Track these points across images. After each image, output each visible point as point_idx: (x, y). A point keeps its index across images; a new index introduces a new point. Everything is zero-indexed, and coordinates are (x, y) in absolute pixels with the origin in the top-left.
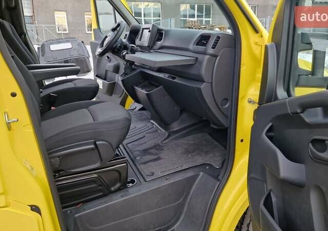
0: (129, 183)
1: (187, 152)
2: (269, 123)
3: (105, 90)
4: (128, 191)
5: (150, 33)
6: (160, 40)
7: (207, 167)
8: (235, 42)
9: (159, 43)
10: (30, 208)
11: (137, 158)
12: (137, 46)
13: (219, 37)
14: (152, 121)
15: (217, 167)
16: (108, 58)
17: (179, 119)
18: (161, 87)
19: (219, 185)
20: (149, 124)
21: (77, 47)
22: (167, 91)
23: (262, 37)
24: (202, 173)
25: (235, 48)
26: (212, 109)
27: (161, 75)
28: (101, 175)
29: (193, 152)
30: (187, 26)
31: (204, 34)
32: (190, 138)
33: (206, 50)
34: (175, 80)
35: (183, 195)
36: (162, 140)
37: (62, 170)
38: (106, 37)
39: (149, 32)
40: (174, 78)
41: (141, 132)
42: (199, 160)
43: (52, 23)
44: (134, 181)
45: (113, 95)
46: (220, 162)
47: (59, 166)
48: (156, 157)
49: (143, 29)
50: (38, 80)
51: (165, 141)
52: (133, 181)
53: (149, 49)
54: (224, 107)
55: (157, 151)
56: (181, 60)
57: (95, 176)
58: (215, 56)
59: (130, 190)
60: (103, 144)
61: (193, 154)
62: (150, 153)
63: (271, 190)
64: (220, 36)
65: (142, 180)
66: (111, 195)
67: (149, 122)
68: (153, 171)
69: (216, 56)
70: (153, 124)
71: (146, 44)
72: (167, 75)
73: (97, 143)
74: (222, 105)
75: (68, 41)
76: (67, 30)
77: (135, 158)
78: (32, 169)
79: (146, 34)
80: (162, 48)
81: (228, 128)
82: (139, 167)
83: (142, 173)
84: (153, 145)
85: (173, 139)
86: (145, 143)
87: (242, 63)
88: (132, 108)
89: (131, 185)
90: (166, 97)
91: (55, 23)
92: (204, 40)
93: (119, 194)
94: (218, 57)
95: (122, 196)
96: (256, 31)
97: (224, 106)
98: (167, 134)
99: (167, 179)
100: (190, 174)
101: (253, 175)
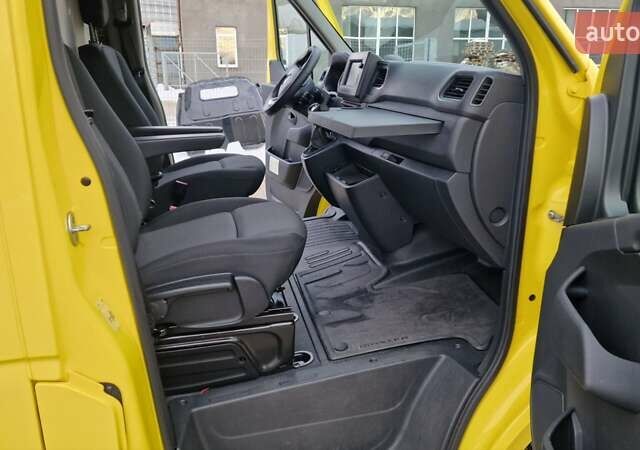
0: (298, 359)
1: (421, 310)
2: (578, 268)
3: (284, 177)
4: (293, 375)
5: (361, 70)
6: (379, 83)
7: (458, 346)
8: (524, 90)
9: (378, 91)
10: (102, 387)
11: (321, 313)
12: (340, 95)
13: (489, 81)
14: (360, 243)
15: (479, 348)
16: (292, 116)
17: (411, 242)
18: (377, 176)
19: (477, 384)
20: (354, 249)
21: (246, 94)
22: (387, 185)
23: (586, 80)
24: (443, 357)
25: (525, 102)
26: (469, 228)
27: (376, 154)
28: (243, 340)
29: (434, 311)
30: (467, 52)
31: (461, 72)
32: (431, 282)
33: (461, 105)
34: (400, 165)
35: (402, 396)
36: (373, 281)
37: (172, 324)
38: (285, 77)
39: (361, 67)
40: (399, 161)
41: (336, 262)
42: (444, 330)
43: (209, 50)
44: (309, 357)
45: (297, 188)
46: (487, 337)
47: (166, 316)
48: (357, 314)
49: (352, 62)
50: (149, 155)
51: (379, 285)
52: (305, 357)
53: (358, 101)
54: (496, 225)
55: (359, 304)
56: (417, 125)
57: (233, 339)
58: (479, 119)
59: (298, 374)
60: (249, 282)
61: (432, 315)
62: (347, 305)
63: (573, 411)
64: (491, 77)
65: (323, 356)
66: (261, 379)
67: (355, 243)
68: (347, 341)
69: (482, 120)
70: (361, 249)
71: (353, 92)
72: (387, 154)
73: (236, 278)
74: (491, 221)
75: (232, 83)
76: (236, 62)
77: (317, 313)
78: (112, 317)
79: (357, 71)
80: (382, 99)
81: (504, 269)
82: (321, 332)
83: (326, 343)
84: (356, 289)
85: (395, 282)
86: (340, 284)
87: (538, 134)
88: (327, 215)
89: (302, 363)
90: (385, 197)
91: (215, 50)
92: (459, 84)
93: (277, 379)
94: (487, 122)
95: (280, 384)
96: (573, 66)
97: (497, 222)
98: (384, 271)
99: (371, 361)
100: (419, 355)
101: (541, 373)
